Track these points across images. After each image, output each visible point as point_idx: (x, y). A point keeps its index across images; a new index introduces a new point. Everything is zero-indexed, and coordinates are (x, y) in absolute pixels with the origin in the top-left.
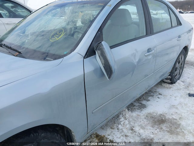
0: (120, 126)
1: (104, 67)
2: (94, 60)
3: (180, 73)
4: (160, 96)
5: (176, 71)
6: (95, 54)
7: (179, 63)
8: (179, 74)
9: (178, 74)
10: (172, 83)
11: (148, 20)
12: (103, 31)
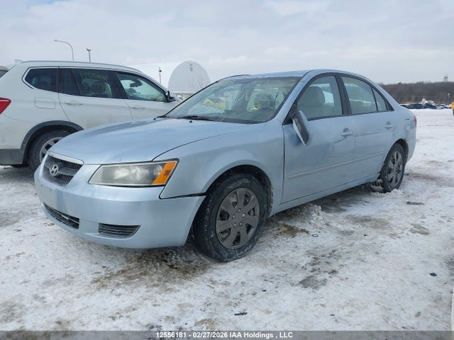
0: (312, 221)
1: (301, 134)
2: (290, 128)
3: (398, 181)
4: (366, 204)
5: (390, 173)
6: (292, 122)
7: (394, 163)
8: (396, 181)
9: (394, 180)
10: (385, 191)
11: (344, 99)
12: (298, 104)
